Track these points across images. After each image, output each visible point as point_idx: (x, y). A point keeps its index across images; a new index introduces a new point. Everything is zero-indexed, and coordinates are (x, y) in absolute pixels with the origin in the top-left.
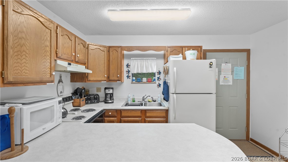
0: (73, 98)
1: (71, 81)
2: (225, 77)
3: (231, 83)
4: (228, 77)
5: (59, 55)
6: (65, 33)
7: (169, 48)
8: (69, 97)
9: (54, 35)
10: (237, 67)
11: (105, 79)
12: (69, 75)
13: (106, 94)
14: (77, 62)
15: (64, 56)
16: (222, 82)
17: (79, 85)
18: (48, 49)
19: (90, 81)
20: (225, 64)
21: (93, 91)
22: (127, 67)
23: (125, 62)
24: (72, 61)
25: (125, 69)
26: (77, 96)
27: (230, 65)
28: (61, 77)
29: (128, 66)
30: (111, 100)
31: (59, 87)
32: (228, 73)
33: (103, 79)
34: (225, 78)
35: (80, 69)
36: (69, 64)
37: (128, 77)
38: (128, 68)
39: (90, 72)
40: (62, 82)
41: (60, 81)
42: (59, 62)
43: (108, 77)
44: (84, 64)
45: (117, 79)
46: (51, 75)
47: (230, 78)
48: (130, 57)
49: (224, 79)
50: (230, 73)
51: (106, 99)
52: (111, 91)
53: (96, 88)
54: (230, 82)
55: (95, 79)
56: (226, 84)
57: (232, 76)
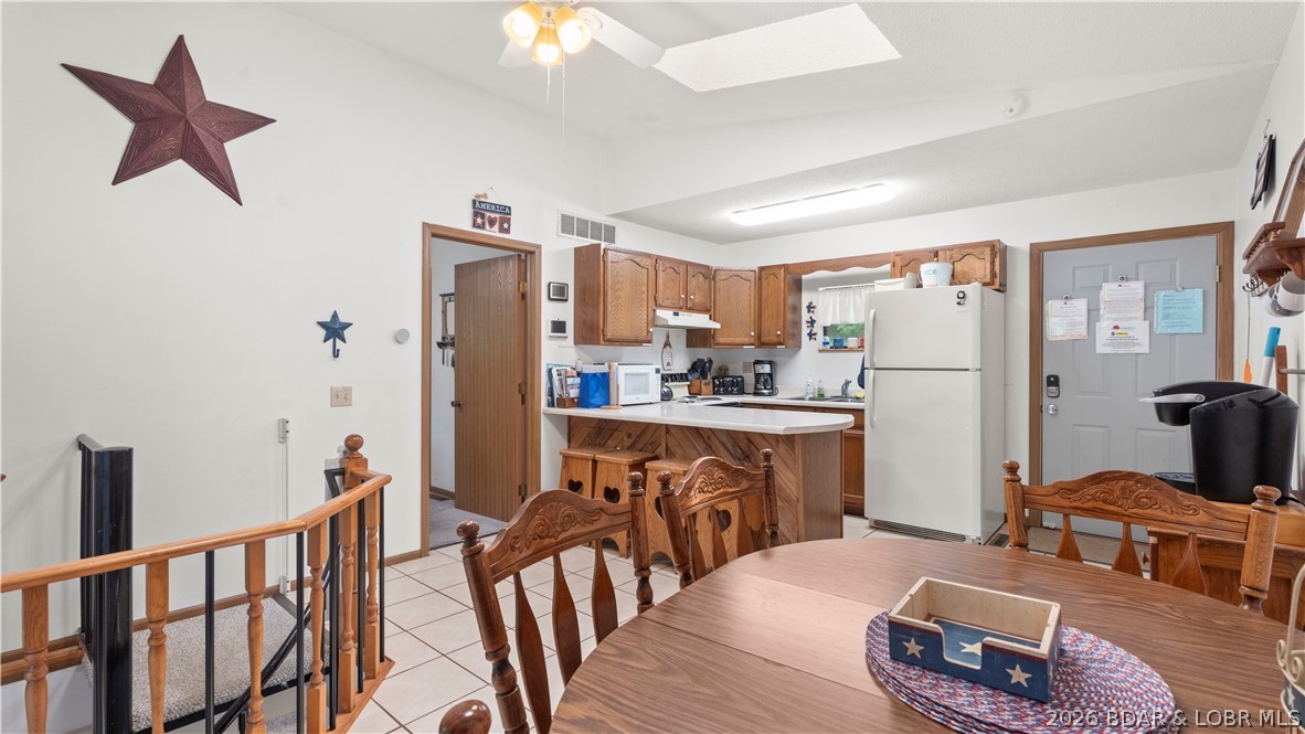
0: (690, 377)
1: (687, 346)
2: (1116, 327)
3: (1145, 349)
4: (1132, 329)
5: (660, 302)
6: (668, 265)
7: (898, 258)
8: (682, 374)
9: (652, 273)
10: (1173, 292)
11: (752, 340)
12: (684, 334)
13: (758, 376)
14: (691, 310)
15: (667, 303)
16: (1104, 345)
17: (703, 353)
18: (645, 296)
19: (718, 344)
20: (1118, 284)
21: (736, 369)
22: (809, 311)
23: (806, 298)
24: (681, 308)
25: (805, 316)
26: (697, 375)
27: (1137, 288)
28: (668, 337)
29: (810, 308)
30: (765, 389)
31: (665, 354)
32: (1130, 315)
33: (747, 340)
34: (1116, 331)
35: (700, 321)
36: (676, 314)
37: (811, 335)
38: (811, 314)
39: (717, 326)
40: (670, 345)
41: (667, 344)
42: (660, 313)
43: (759, 338)
44: (706, 311)
45: (775, 340)
46: (648, 331)
47: (1140, 331)
48: (815, 285)
49: (1113, 334)
50: (1141, 313)
51: (756, 388)
52: (767, 369)
53: (741, 364)
54: (1140, 345)
55: (729, 340)
56: (1122, 351)
57: (1148, 322)
